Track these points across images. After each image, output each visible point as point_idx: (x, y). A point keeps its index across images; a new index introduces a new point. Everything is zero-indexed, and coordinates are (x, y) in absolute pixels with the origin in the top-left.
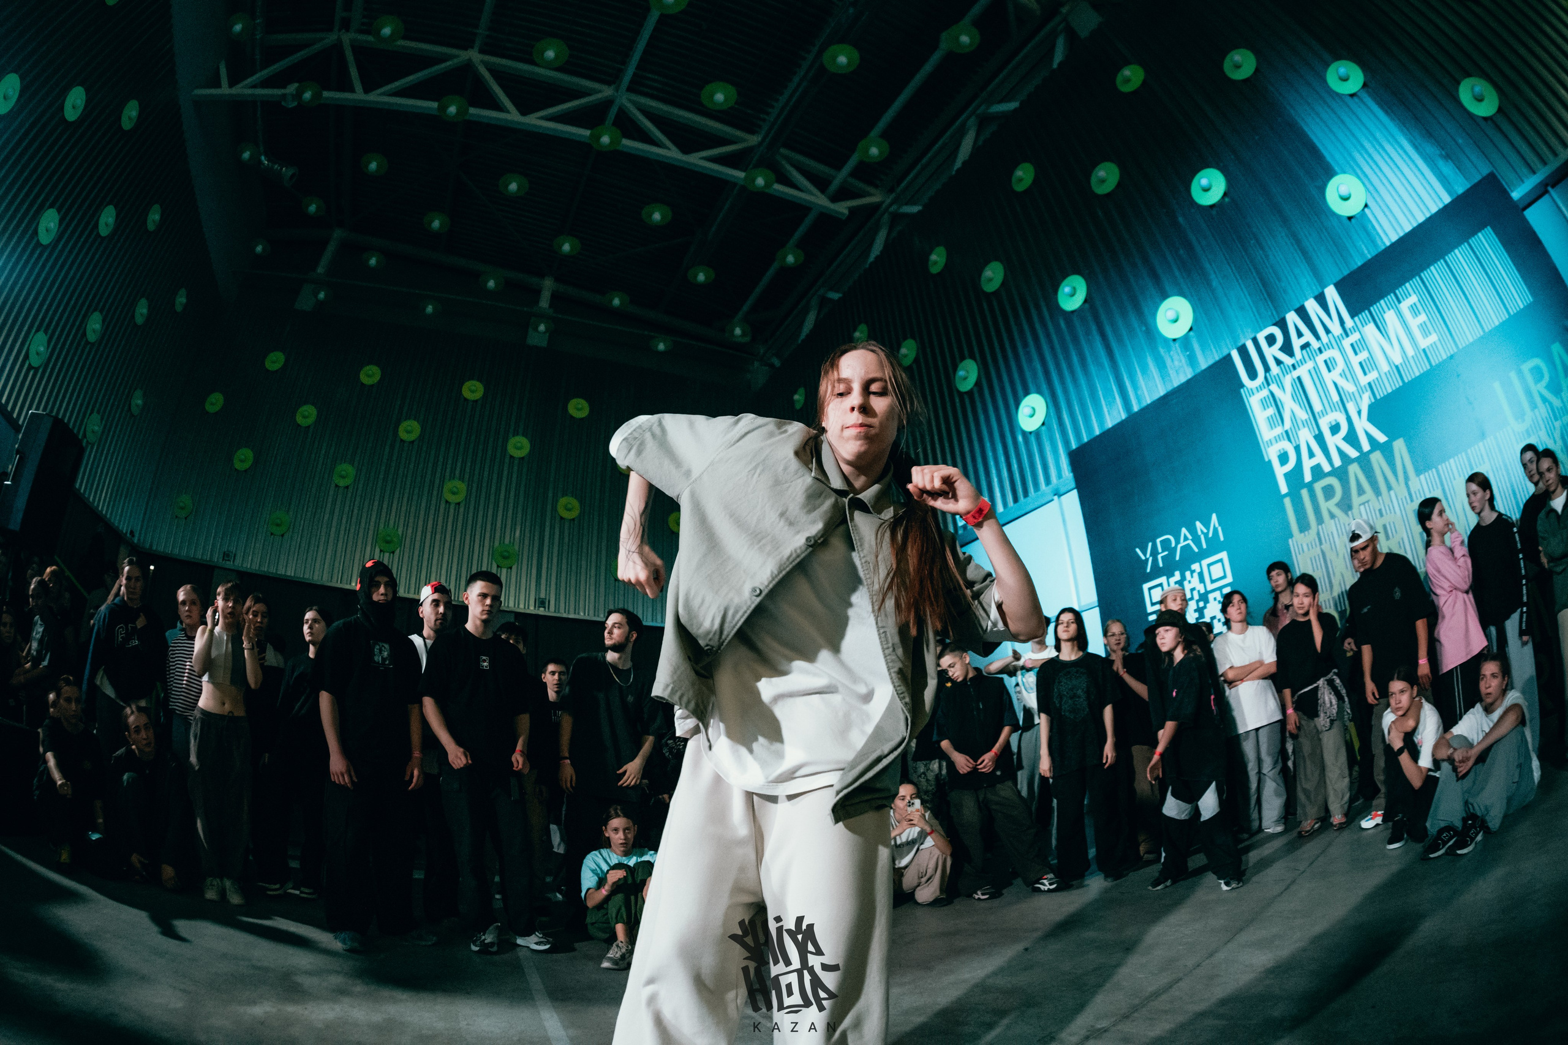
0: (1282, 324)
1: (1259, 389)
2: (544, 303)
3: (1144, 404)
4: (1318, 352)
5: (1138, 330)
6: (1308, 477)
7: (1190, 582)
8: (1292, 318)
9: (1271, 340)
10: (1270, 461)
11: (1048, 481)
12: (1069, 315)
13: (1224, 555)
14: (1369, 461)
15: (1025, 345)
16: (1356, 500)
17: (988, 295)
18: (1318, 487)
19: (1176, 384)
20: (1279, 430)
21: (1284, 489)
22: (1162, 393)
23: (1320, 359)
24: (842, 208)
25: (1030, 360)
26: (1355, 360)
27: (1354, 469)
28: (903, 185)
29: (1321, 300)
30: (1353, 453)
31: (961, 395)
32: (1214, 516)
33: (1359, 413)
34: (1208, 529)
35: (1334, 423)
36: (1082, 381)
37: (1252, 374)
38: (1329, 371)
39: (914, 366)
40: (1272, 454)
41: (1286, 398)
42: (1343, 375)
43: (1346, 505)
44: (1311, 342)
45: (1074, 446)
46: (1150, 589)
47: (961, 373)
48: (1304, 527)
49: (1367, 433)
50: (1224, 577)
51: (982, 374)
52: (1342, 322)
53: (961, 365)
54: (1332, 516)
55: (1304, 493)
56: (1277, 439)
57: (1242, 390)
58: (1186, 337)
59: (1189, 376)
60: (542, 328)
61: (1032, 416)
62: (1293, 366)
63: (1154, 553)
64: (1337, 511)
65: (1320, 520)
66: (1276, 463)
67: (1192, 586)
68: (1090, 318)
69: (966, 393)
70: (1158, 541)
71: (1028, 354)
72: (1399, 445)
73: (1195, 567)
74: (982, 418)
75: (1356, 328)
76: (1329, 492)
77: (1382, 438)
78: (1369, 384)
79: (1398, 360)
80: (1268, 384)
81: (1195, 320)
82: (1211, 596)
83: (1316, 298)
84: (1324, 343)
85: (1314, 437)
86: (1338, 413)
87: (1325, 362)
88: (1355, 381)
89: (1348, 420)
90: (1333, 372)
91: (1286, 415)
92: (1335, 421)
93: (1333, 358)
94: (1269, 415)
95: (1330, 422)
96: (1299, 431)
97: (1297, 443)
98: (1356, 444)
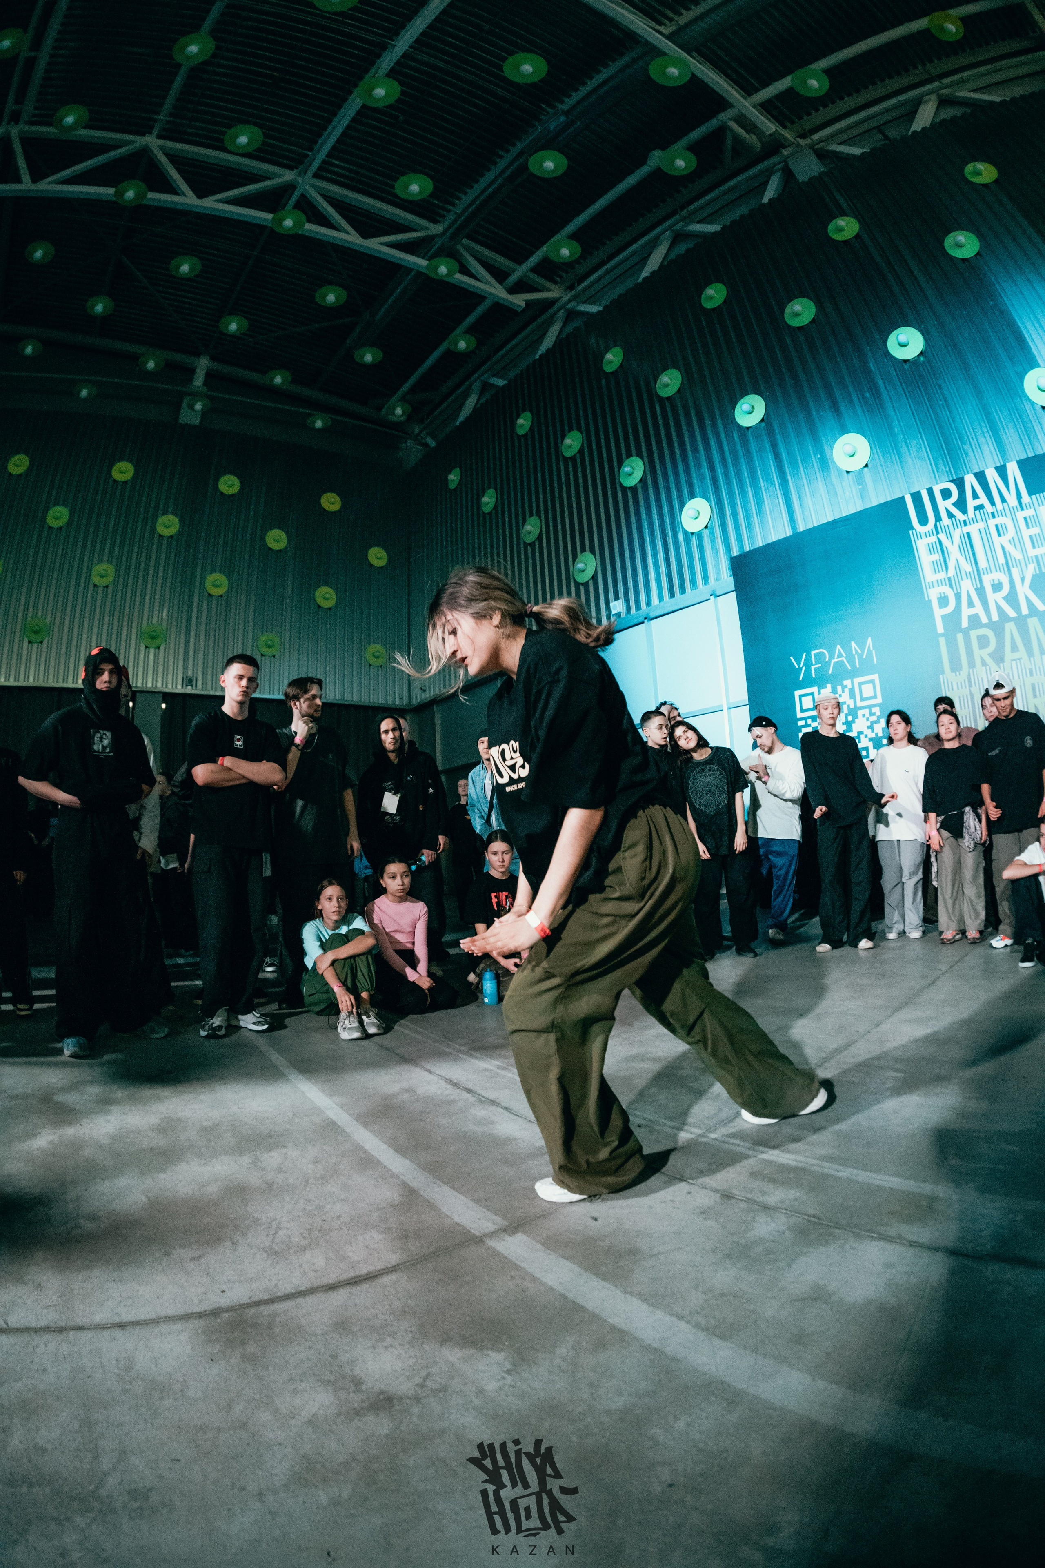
0: (960, 483)
1: (927, 534)
2: (198, 381)
3: (810, 526)
4: (991, 516)
5: (813, 458)
6: (965, 624)
8: (970, 480)
9: (946, 494)
10: (930, 601)
11: (706, 580)
12: (744, 431)
13: (875, 677)
14: (1026, 623)
15: (696, 450)
16: (1008, 655)
17: (661, 400)
18: (974, 634)
19: (845, 513)
21: (940, 629)
22: (830, 519)
23: (992, 523)
24: (519, 301)
25: (699, 466)
26: (1026, 533)
27: (1010, 627)
28: (585, 284)
29: (1002, 471)
30: (1012, 614)
31: (624, 489)
32: (870, 639)
33: (1023, 579)
34: (863, 652)
35: (996, 582)
36: (750, 493)
37: (923, 521)
38: (999, 535)
39: (578, 456)
40: (933, 595)
41: (953, 550)
42: (1012, 541)
43: (998, 658)
44: (986, 505)
45: (735, 552)
46: (801, 696)
47: (626, 469)
48: (956, 667)
49: (1027, 597)
50: (875, 697)
51: (648, 472)
52: (1019, 496)
53: (626, 463)
54: (984, 664)
55: (960, 637)
56: (940, 583)
57: (911, 532)
58: (860, 472)
59: (859, 510)
60: (198, 406)
61: (695, 518)
62: (965, 522)
63: (808, 664)
64: (989, 660)
65: (972, 664)
66: (935, 604)
68: (765, 438)
69: (630, 488)
70: (813, 653)
71: (697, 460)
73: (848, 683)
75: (1031, 505)
76: (983, 642)
77: (1041, 607)
78: (1037, 557)
80: (938, 533)
81: (872, 458)
82: (860, 713)
83: (997, 468)
84: (999, 509)
85: (976, 590)
86: (1002, 574)
87: (997, 526)
88: (1023, 551)
89: (1012, 582)
90: (1003, 537)
91: (952, 564)
92: (999, 580)
93: (1006, 525)
94: (934, 560)
95: (994, 580)
96: (962, 579)
97: (959, 591)
98: (1016, 606)
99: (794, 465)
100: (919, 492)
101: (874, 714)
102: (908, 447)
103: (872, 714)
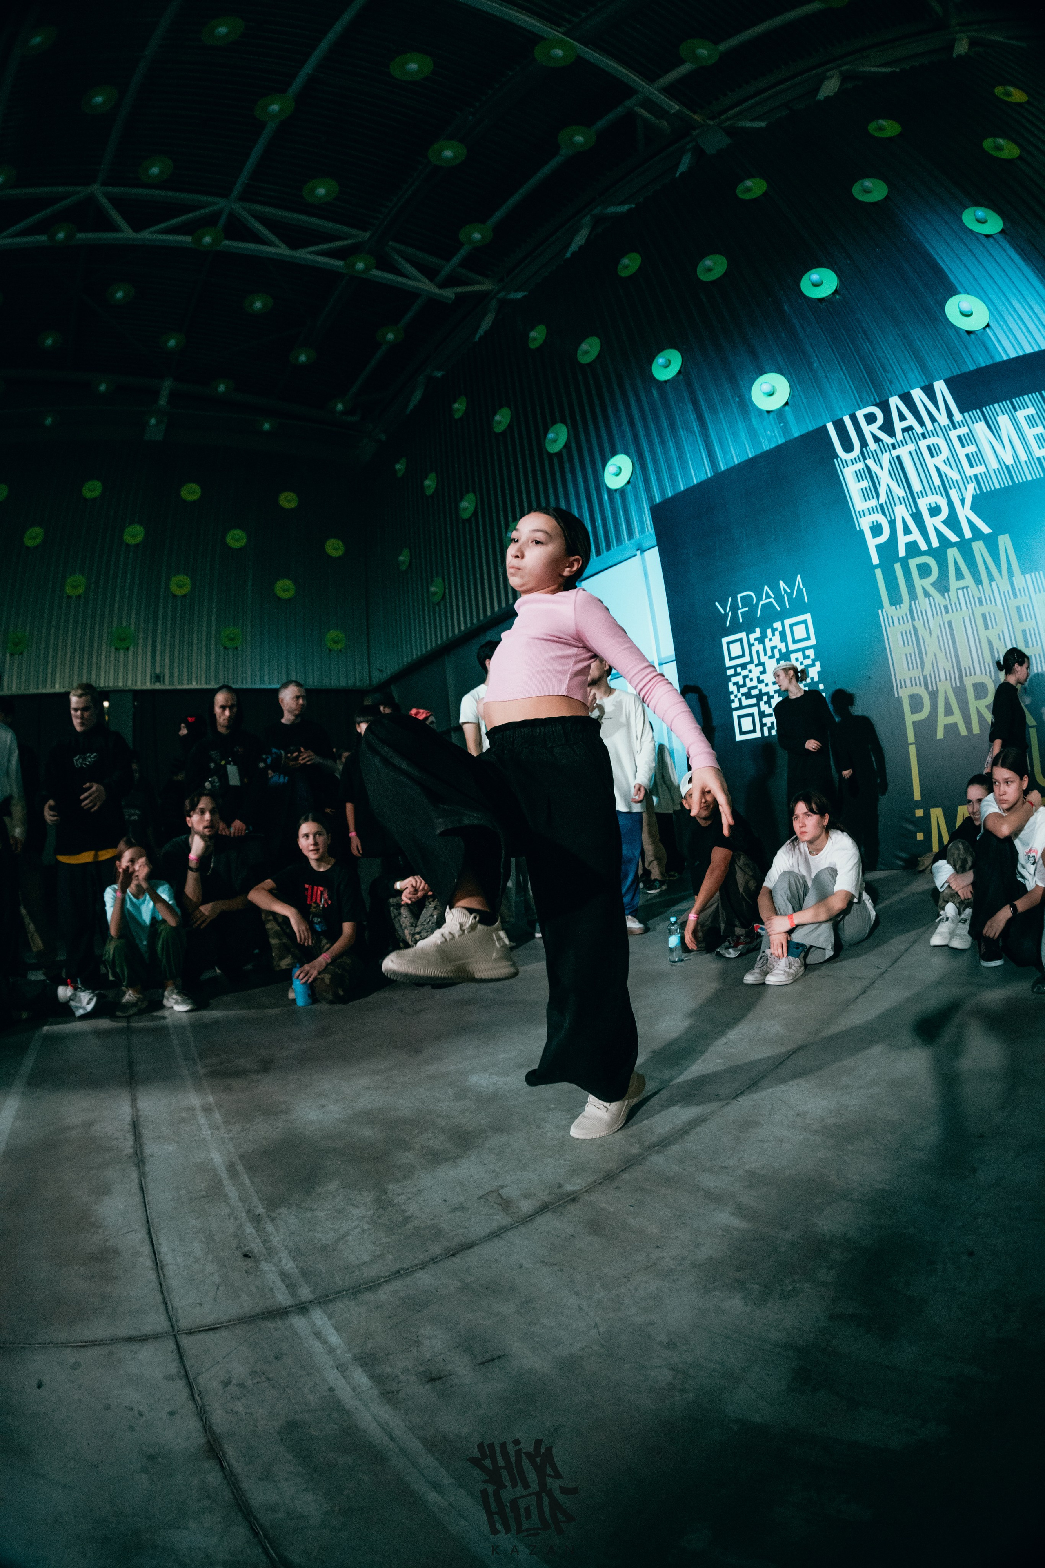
0: (884, 406)
1: (854, 462)
2: (163, 400)
3: (731, 465)
4: (921, 437)
5: (732, 400)
6: (902, 553)
7: (770, 640)
8: (895, 402)
9: (871, 418)
10: (862, 531)
11: (631, 536)
12: (662, 385)
13: (808, 617)
14: (971, 548)
16: (954, 584)
17: (583, 367)
18: (913, 563)
19: (766, 448)
20: (873, 503)
21: (875, 560)
22: (751, 455)
23: (923, 444)
24: (449, 294)
25: (620, 423)
26: (962, 452)
27: (953, 553)
28: (513, 274)
29: (930, 391)
30: (954, 538)
31: (550, 455)
32: (799, 577)
33: (963, 501)
34: (792, 591)
35: (933, 505)
36: (671, 444)
37: (848, 448)
38: (932, 456)
39: (508, 432)
40: (865, 524)
41: (884, 476)
42: (947, 462)
43: (943, 586)
44: (915, 427)
45: (658, 500)
46: (728, 644)
47: (551, 436)
48: (895, 600)
49: (968, 520)
50: (808, 638)
51: (572, 436)
52: (950, 415)
53: (552, 428)
54: (927, 594)
55: (898, 567)
56: (871, 511)
57: (835, 460)
58: (781, 410)
59: (781, 443)
61: (618, 475)
62: (893, 445)
63: (734, 609)
64: (932, 590)
65: (913, 596)
66: (868, 534)
67: (772, 644)
68: (684, 389)
69: (556, 454)
70: (739, 596)
71: (617, 417)
72: (1004, 540)
73: (778, 625)
74: (569, 476)
75: (964, 423)
76: (924, 570)
77: (986, 529)
78: (976, 476)
79: (1009, 461)
80: (865, 458)
81: (792, 395)
82: (793, 656)
83: (923, 389)
84: (929, 429)
85: (913, 515)
86: (939, 496)
87: (929, 447)
88: (960, 471)
89: (951, 504)
90: (936, 458)
91: (883, 491)
92: (936, 503)
93: (937, 445)
94: (863, 487)
95: (930, 504)
96: (895, 506)
97: (893, 518)
98: (957, 530)
99: (713, 410)
100: (841, 418)
101: (808, 657)
102: (828, 380)
103: (806, 657)
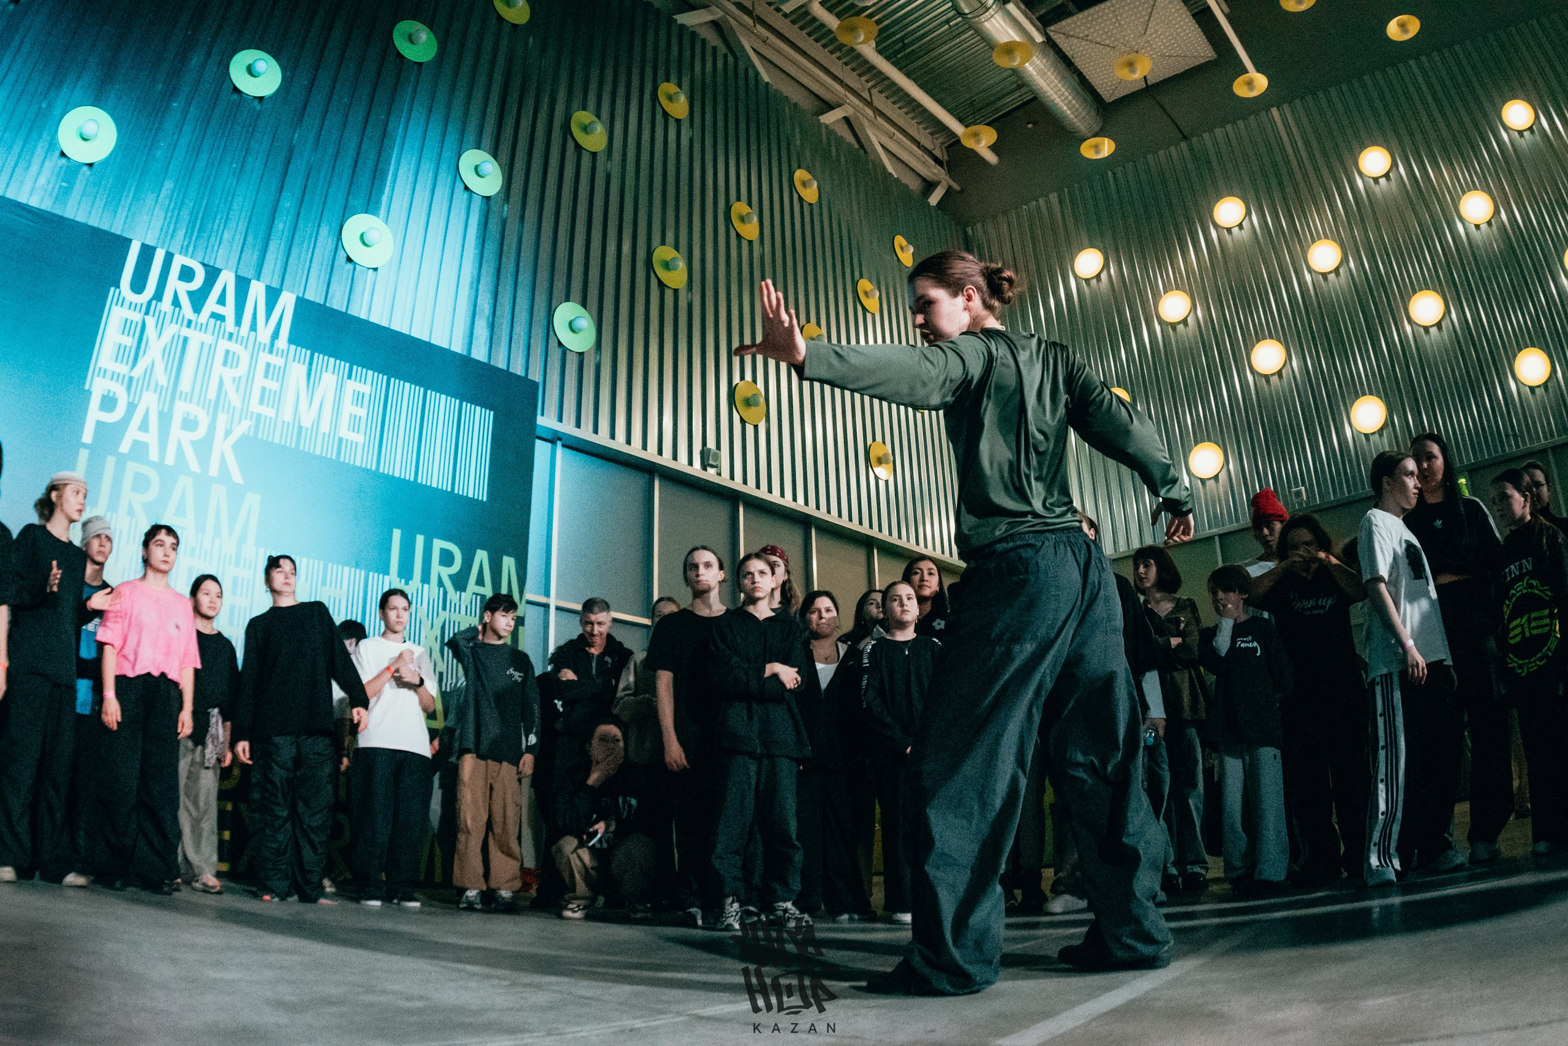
0: (212, 273)
1: (132, 306)
4: (227, 335)
6: (125, 448)
8: (227, 278)
9: (187, 274)
10: (89, 392)
14: (209, 488)
16: (169, 516)
18: (132, 467)
21: (87, 437)
23: (224, 344)
26: (260, 381)
29: (273, 295)
30: (194, 466)
33: (228, 433)
35: (191, 417)
37: (138, 286)
38: (225, 364)
40: (98, 386)
41: (155, 345)
42: (236, 381)
44: (227, 319)
49: (223, 459)
52: (276, 335)
56: (115, 376)
57: (112, 289)
58: (79, 166)
62: (190, 322)
65: (113, 506)
66: (95, 400)
72: (255, 501)
75: (284, 354)
77: (237, 477)
78: (259, 416)
79: (307, 422)
80: (147, 313)
81: (106, 161)
83: (269, 289)
84: (241, 334)
85: (161, 414)
86: (204, 412)
87: (227, 352)
88: (246, 399)
89: (212, 427)
90: (228, 368)
91: (143, 363)
92: (196, 417)
93: (239, 357)
94: (124, 343)
95: (188, 413)
96: (147, 389)
97: (136, 402)
98: (204, 459)
100: (153, 249)
